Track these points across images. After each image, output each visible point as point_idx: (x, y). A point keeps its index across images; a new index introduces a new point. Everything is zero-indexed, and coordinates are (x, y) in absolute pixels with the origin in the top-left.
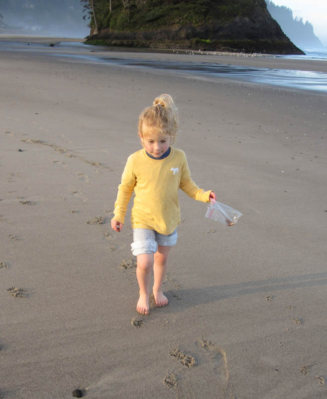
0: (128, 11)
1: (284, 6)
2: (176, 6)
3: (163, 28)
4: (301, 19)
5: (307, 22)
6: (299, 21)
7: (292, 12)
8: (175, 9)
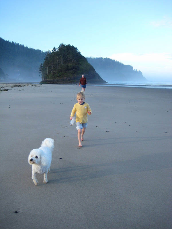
0: (52, 74)
1: (129, 65)
2: (66, 72)
3: (62, 78)
4: (137, 70)
5: (139, 71)
6: (136, 70)
7: (132, 67)
8: (65, 73)
